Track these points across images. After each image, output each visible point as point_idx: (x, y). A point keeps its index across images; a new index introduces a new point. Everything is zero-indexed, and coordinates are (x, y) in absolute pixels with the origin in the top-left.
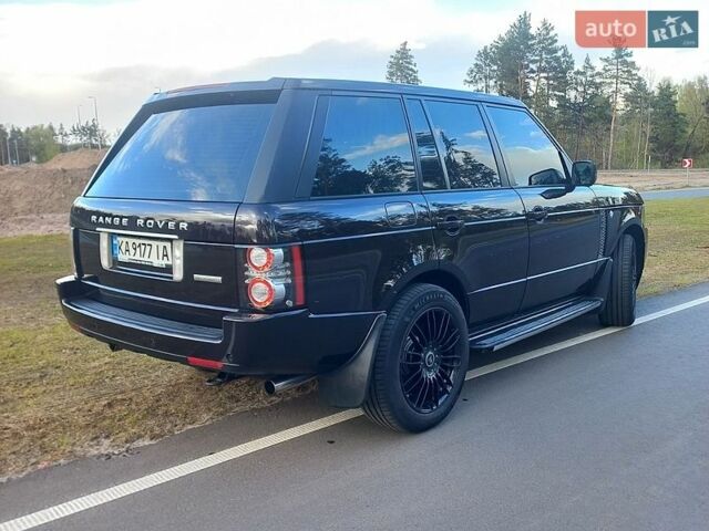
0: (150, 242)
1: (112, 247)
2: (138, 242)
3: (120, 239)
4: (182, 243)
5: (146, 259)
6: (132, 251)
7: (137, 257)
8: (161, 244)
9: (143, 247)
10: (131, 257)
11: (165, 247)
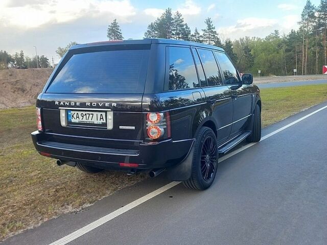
0: (92, 113)
1: (67, 116)
2: (84, 113)
3: (73, 112)
4: (112, 113)
5: (90, 120)
6: (81, 117)
7: (84, 120)
8: (99, 114)
9: (88, 115)
10: (81, 120)
11: (101, 115)
